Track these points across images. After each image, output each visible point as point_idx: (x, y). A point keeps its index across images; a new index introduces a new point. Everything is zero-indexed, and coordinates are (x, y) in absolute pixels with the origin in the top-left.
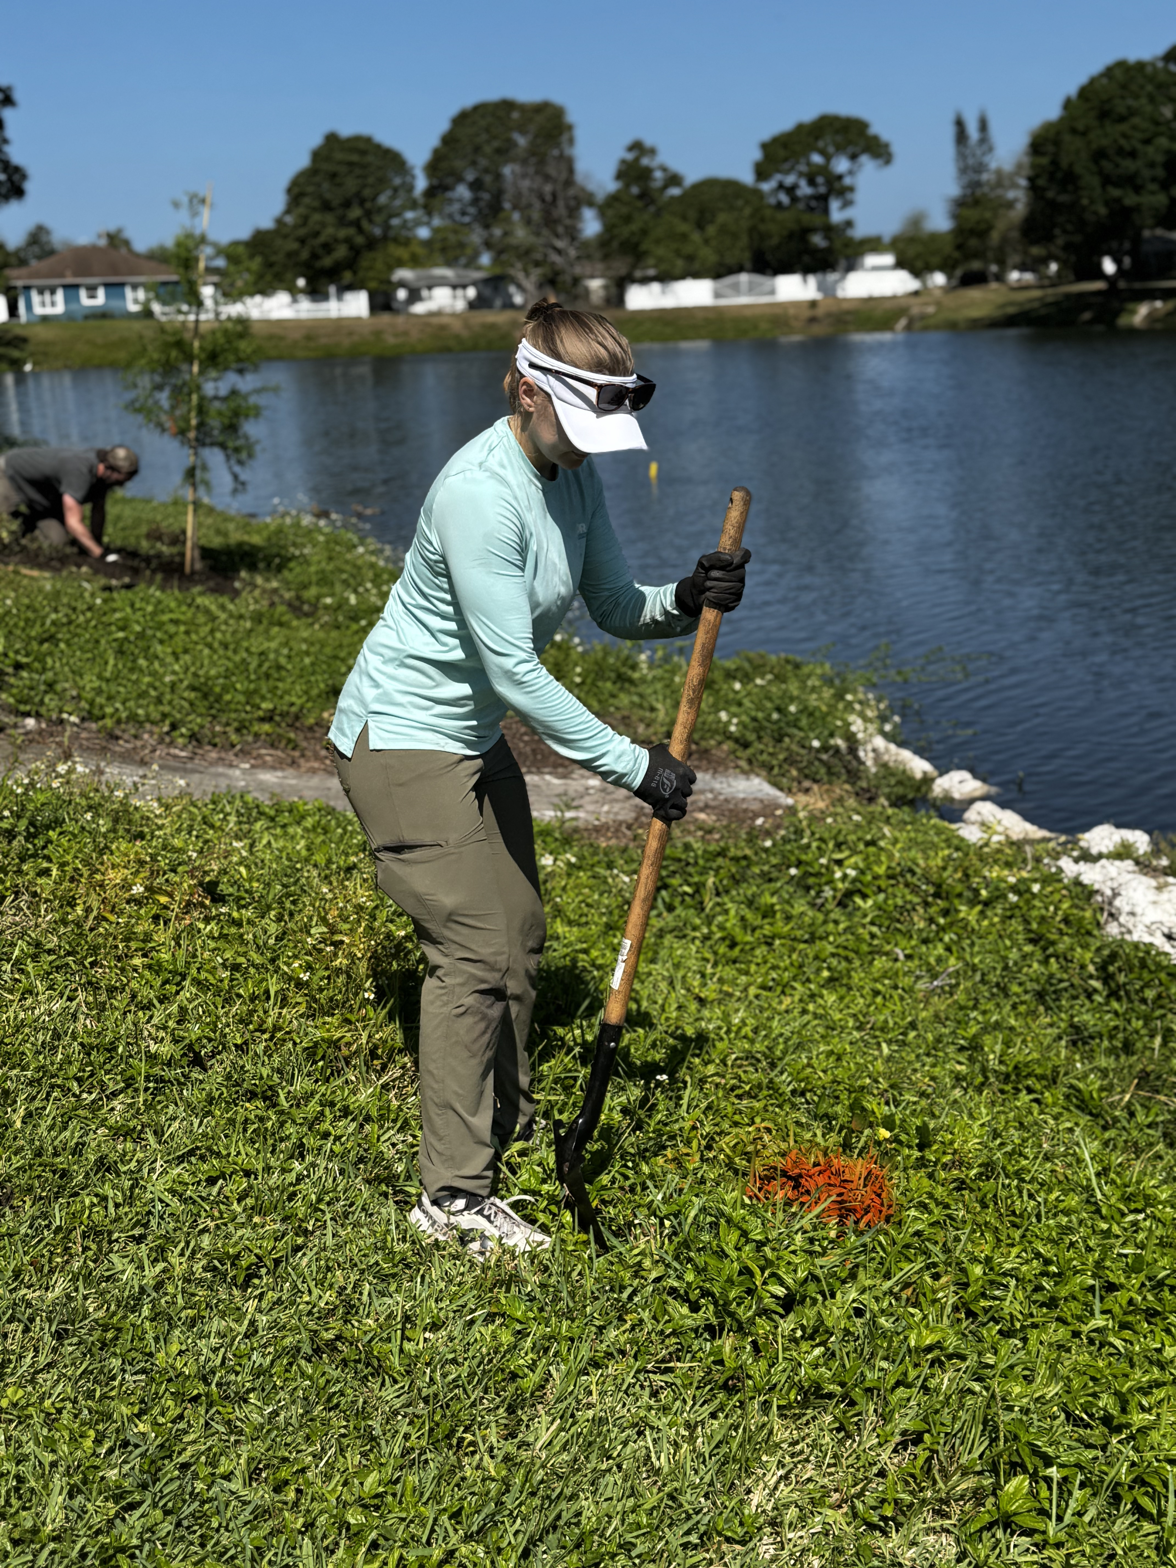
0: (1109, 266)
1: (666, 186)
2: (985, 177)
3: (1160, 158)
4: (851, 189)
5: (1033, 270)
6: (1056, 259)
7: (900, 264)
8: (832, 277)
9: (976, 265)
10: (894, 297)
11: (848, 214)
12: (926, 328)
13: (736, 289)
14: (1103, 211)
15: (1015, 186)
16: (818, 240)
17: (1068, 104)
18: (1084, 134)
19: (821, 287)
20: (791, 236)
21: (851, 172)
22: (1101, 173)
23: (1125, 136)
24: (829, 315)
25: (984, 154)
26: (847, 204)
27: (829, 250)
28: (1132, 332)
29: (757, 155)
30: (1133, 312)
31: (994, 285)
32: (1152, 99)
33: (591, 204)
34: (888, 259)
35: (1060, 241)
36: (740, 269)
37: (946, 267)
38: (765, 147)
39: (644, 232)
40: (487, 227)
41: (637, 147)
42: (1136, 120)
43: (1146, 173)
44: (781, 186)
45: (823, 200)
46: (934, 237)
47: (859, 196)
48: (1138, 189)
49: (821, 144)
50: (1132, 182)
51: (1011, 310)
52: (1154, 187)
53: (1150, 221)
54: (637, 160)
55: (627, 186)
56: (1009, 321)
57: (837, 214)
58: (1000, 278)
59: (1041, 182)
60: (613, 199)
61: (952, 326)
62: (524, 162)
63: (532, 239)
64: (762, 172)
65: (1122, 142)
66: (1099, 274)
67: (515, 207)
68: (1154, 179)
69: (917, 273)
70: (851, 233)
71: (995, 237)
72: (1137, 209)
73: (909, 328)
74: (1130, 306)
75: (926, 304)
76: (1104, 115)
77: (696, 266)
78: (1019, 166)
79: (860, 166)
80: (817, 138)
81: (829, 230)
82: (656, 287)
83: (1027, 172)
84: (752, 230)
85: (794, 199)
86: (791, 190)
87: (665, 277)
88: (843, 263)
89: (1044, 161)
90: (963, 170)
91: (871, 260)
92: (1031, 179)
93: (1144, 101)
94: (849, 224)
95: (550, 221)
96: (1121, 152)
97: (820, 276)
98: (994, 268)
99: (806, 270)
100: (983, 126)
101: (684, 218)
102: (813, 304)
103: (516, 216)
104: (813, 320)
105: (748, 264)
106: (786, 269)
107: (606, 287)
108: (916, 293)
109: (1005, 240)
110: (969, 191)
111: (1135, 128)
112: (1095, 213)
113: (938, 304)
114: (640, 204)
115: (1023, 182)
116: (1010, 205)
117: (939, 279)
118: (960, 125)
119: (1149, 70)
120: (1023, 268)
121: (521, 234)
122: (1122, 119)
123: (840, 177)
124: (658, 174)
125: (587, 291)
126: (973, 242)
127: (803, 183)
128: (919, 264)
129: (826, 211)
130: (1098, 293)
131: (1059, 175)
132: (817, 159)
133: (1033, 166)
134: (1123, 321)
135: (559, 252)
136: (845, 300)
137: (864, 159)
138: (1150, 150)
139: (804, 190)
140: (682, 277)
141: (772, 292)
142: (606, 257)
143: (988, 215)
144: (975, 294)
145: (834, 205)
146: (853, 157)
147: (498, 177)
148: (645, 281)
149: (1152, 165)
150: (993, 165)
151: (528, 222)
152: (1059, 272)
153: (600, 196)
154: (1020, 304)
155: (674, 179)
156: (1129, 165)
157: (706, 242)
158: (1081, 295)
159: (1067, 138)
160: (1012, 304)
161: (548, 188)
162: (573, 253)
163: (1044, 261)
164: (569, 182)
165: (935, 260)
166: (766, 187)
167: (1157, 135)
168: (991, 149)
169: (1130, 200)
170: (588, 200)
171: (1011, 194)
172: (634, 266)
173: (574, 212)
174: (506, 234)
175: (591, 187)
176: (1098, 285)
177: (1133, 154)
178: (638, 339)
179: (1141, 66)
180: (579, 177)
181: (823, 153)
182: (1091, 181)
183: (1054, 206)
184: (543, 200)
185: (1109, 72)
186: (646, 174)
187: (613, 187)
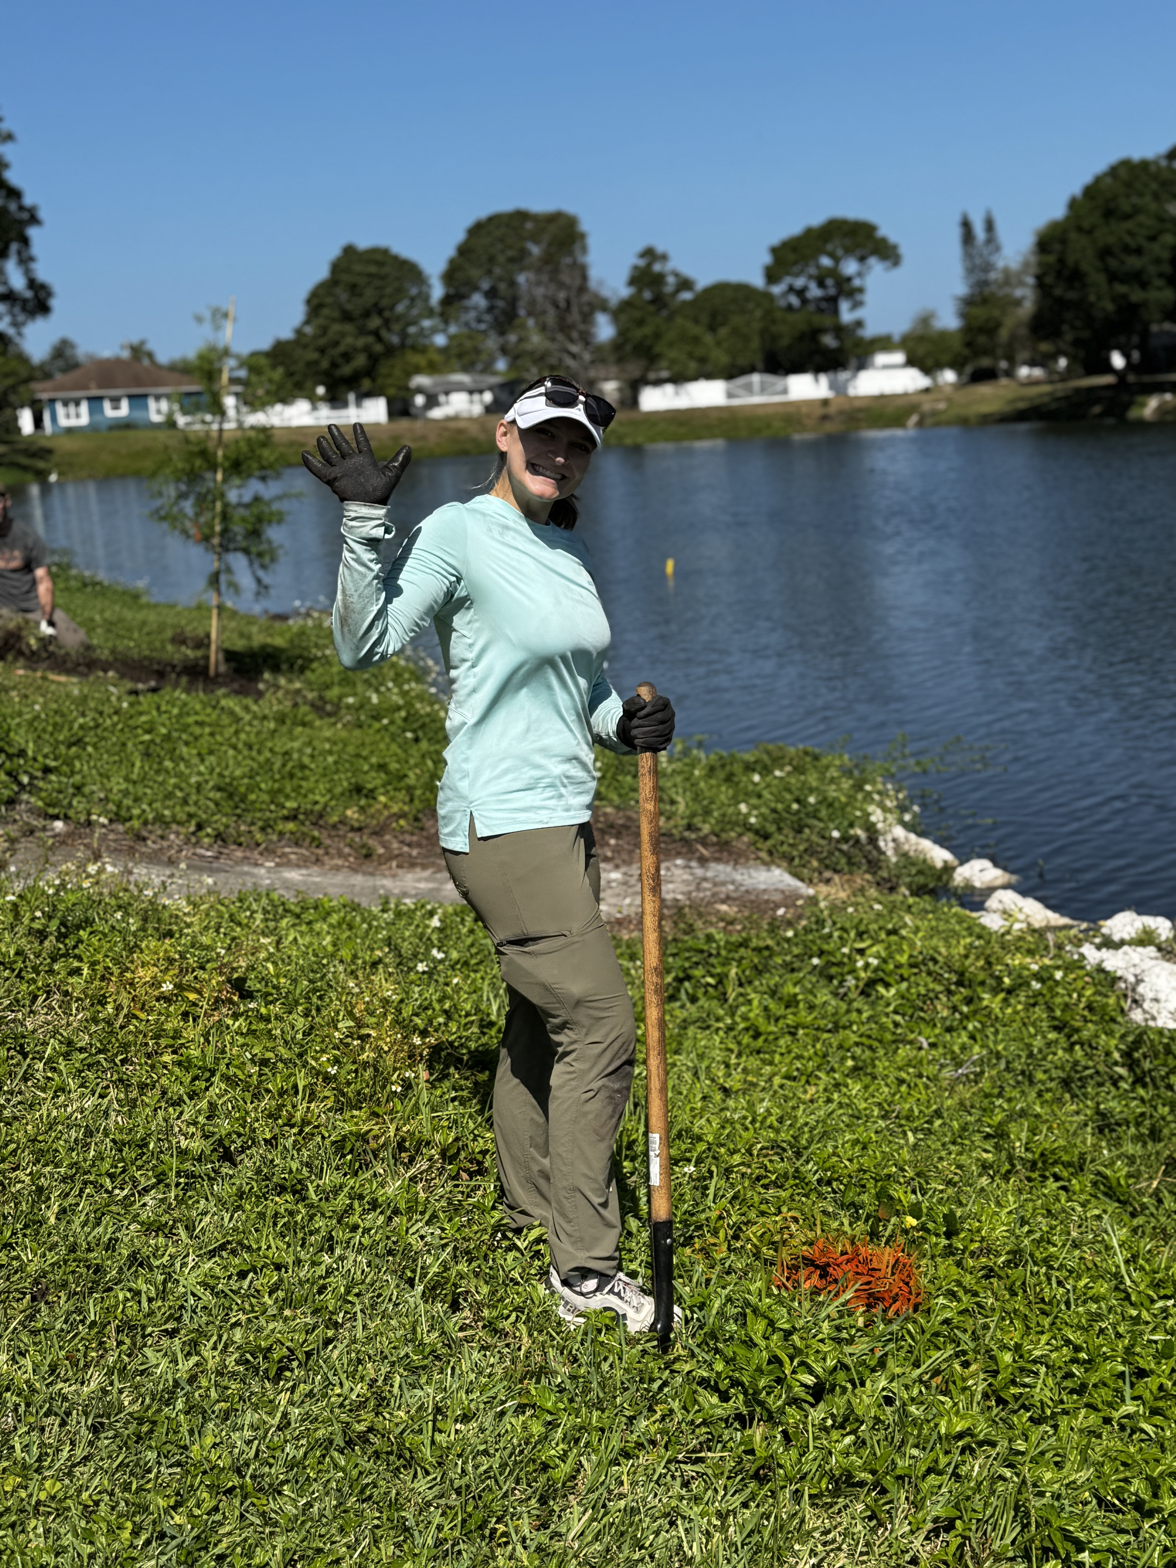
0: (1118, 361)
1: (678, 291)
2: (992, 276)
3: (1166, 255)
4: (861, 290)
5: (1042, 365)
6: (1065, 354)
7: (911, 362)
8: (843, 376)
9: (985, 362)
10: (905, 395)
11: (859, 314)
12: (938, 424)
13: (749, 388)
14: (1110, 307)
15: (1022, 284)
16: (829, 341)
17: (1073, 204)
19: (832, 386)
20: (802, 337)
21: (860, 274)
22: (1107, 270)
23: (1130, 233)
24: (841, 412)
25: (991, 254)
26: (857, 305)
27: (840, 350)
28: (1142, 425)
29: (767, 259)
30: (1143, 405)
31: (1004, 381)
32: (1156, 196)
33: (604, 309)
34: (899, 357)
35: (1069, 337)
36: (752, 370)
37: (956, 365)
38: (775, 251)
39: (657, 336)
40: (502, 333)
41: (649, 254)
42: (1141, 218)
43: (1152, 270)
44: (791, 289)
45: (833, 301)
46: (944, 335)
47: (868, 297)
48: (1144, 285)
49: (829, 247)
50: (1139, 279)
51: (1021, 405)
52: (1159, 282)
53: (1157, 316)
54: (649, 265)
55: (640, 291)
56: (1020, 416)
57: (846, 314)
58: (1010, 374)
59: (1049, 280)
60: (626, 305)
61: (964, 422)
62: (539, 271)
63: (547, 344)
64: (772, 275)
65: (1128, 239)
66: (1108, 368)
67: (530, 314)
68: (1160, 275)
69: (927, 370)
70: (861, 332)
71: (1004, 334)
72: (1144, 304)
73: (920, 424)
74: (1140, 399)
75: (938, 400)
76: (1109, 214)
77: (709, 368)
78: (1026, 265)
79: (870, 268)
80: (826, 242)
81: (840, 330)
82: (669, 388)
83: (1034, 270)
84: (763, 332)
85: (804, 301)
86: (801, 293)
87: (679, 379)
88: (853, 362)
89: (1051, 259)
90: (970, 270)
91: (881, 359)
92: (1039, 278)
93: (1148, 198)
94: (859, 324)
95: (564, 327)
96: (1127, 249)
97: (831, 375)
98: (1003, 365)
99: (818, 369)
100: (990, 226)
101: (696, 321)
102: (825, 402)
103: (531, 322)
104: (825, 418)
105: (760, 365)
106: (798, 368)
107: (620, 390)
108: (927, 390)
109: (1013, 337)
110: (977, 290)
111: (1140, 225)
112: (1103, 309)
113: (949, 400)
114: (652, 308)
115: (1030, 280)
116: (1018, 303)
117: (949, 376)
118: (966, 226)
119: (1153, 168)
120: (1032, 364)
121: (536, 340)
122: (1127, 217)
123: (849, 279)
124: (671, 280)
126: (982, 340)
127: (813, 285)
128: (929, 362)
129: (836, 312)
130: (1108, 387)
131: (1066, 273)
132: (826, 261)
133: (1040, 264)
134: (1133, 413)
135: (574, 356)
136: (857, 398)
137: (873, 261)
138: (1156, 246)
139: (815, 291)
140: (695, 378)
141: (785, 391)
142: (620, 360)
143: (996, 313)
144: (985, 390)
145: (844, 306)
146: (862, 259)
147: (513, 284)
148: (658, 382)
149: (1158, 261)
150: (1001, 264)
151: (543, 328)
152: (1069, 367)
153: (614, 302)
154: (1031, 399)
155: (685, 284)
156: (1134, 262)
157: (718, 344)
158: (1091, 389)
159: (1073, 235)
160: (1022, 399)
161: (562, 295)
162: (587, 357)
163: (1054, 357)
164: (583, 288)
165: (945, 358)
166: (777, 290)
167: (1161, 232)
168: (998, 249)
169: (1136, 295)
170: (602, 305)
171: (1019, 293)
172: (647, 369)
173: (587, 318)
174: (521, 340)
176: (1108, 379)
177: (1139, 251)
178: (653, 439)
179: (1144, 165)
180: (593, 284)
181: (832, 255)
182: (1098, 278)
183: (1061, 303)
184: (557, 307)
185: (1114, 171)
186: (658, 279)
187: (625, 292)
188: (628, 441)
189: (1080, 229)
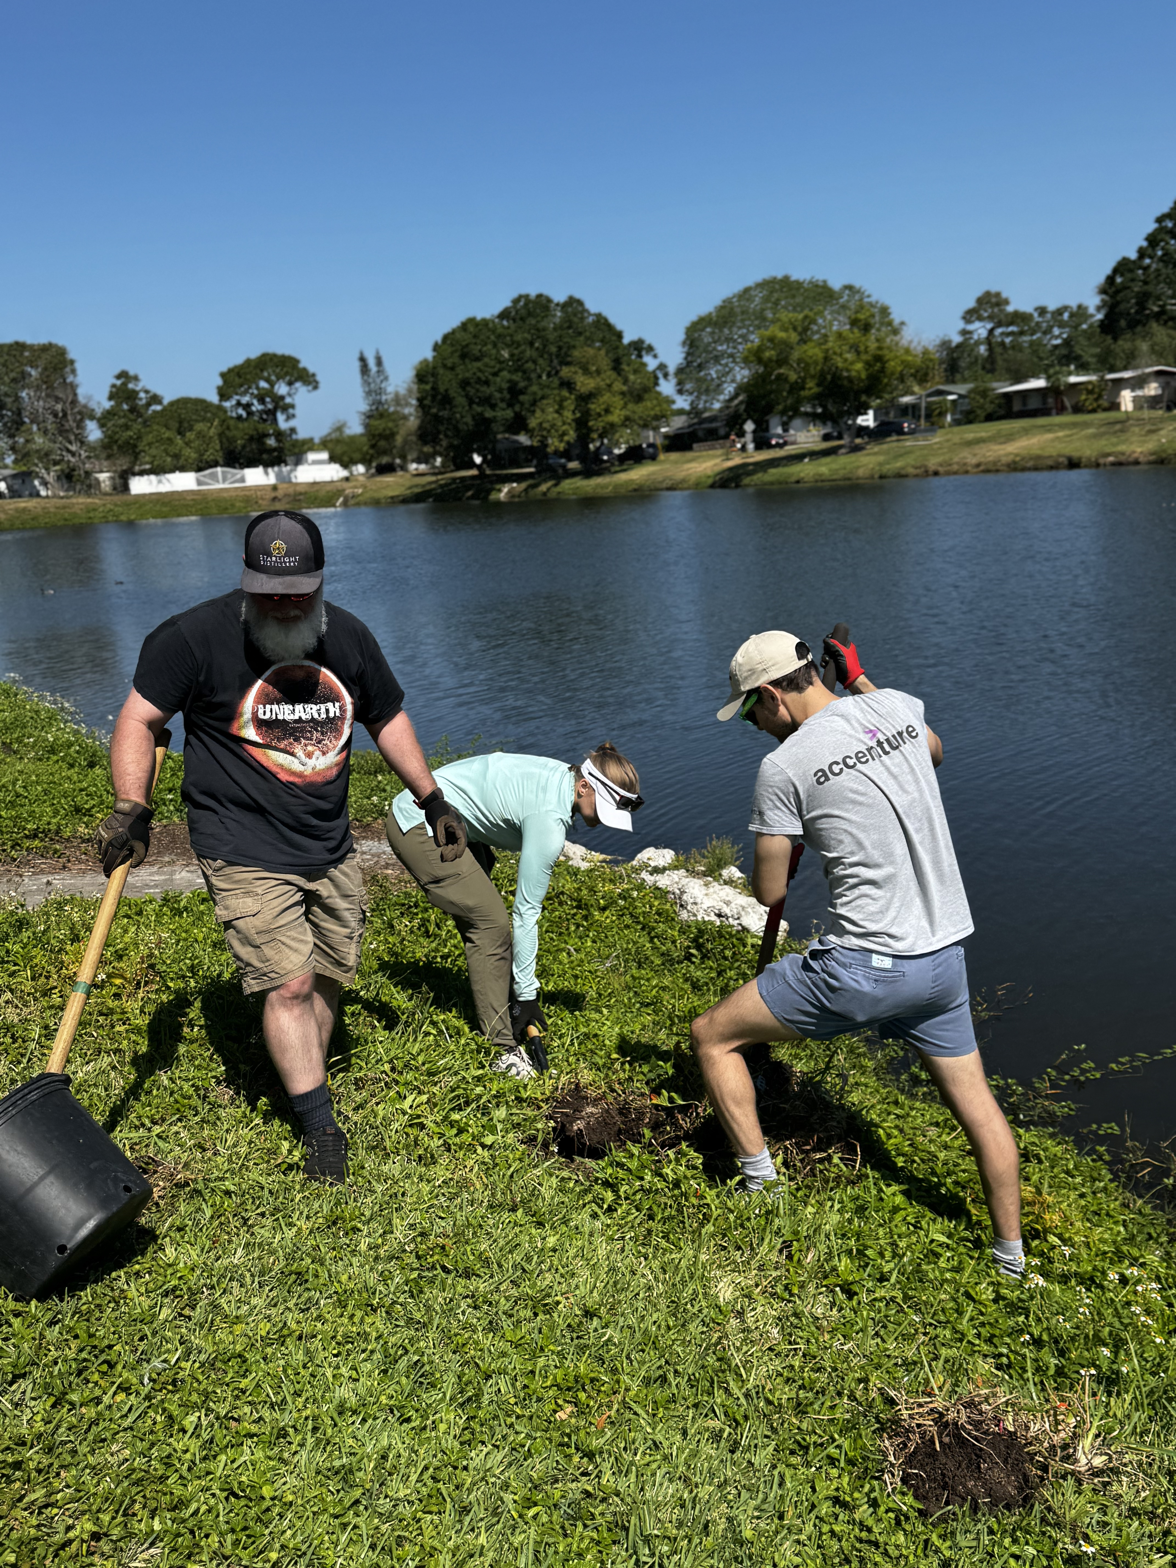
1: (148, 405)
2: (384, 398)
3: (505, 386)
4: (292, 406)
5: (426, 462)
6: (441, 455)
7: (333, 459)
8: (285, 469)
9: (385, 460)
10: (332, 482)
11: (292, 423)
12: (358, 504)
13: (214, 477)
14: (469, 419)
15: (408, 404)
16: (271, 442)
17: (436, 347)
18: (452, 369)
19: (279, 476)
20: (251, 439)
21: (289, 395)
22: (467, 396)
23: (480, 370)
24: (286, 495)
25: (382, 382)
26: (290, 417)
27: (280, 450)
28: (498, 504)
29: (219, 382)
30: (500, 491)
31: (400, 473)
32: (495, 345)
33: (92, 417)
34: (324, 456)
35: (444, 443)
36: (216, 464)
37: (366, 461)
38: (223, 375)
39: (139, 438)
40: (11, 436)
41: (123, 375)
42: (486, 360)
43: (497, 395)
44: (239, 404)
45: (272, 413)
46: (353, 439)
47: (298, 411)
48: (493, 407)
49: (266, 374)
50: (487, 401)
51: (417, 490)
52: (503, 405)
53: (501, 429)
54: (124, 384)
55: (118, 404)
56: (418, 498)
57: (283, 423)
58: (403, 468)
59: (427, 402)
60: (109, 414)
61: (376, 503)
62: (38, 388)
63: (49, 445)
64: (223, 394)
65: (479, 374)
67: (32, 422)
68: (502, 400)
69: (345, 466)
70: (294, 437)
71: (399, 440)
72: (493, 420)
73: (345, 504)
74: (498, 487)
75: (355, 487)
76: (464, 356)
77: (182, 462)
78: (410, 391)
79: (297, 389)
80: (262, 371)
81: (279, 435)
82: (153, 477)
83: (416, 394)
84: (221, 435)
85: (250, 414)
86: (247, 406)
87: (158, 470)
88: (290, 459)
89: (428, 387)
90: (369, 393)
91: (311, 456)
92: (420, 400)
93: (490, 347)
94: (293, 430)
95: (62, 431)
96: (479, 381)
97: (276, 469)
98: (398, 461)
99: (267, 464)
100: (379, 362)
101: (168, 428)
102: (274, 488)
103: (35, 428)
104: (274, 499)
105: (221, 461)
106: (251, 463)
107: (112, 478)
108: (347, 479)
109: (405, 442)
110: (374, 407)
111: (486, 365)
112: (466, 424)
113: (364, 487)
114: (132, 417)
115: (414, 402)
116: (405, 418)
117: (361, 469)
118: (362, 359)
119: (491, 325)
120: (419, 461)
121: (40, 440)
122: (477, 359)
123: (282, 398)
124: (142, 395)
125: (98, 481)
126: (382, 443)
127: (255, 402)
128: (346, 459)
129: (275, 421)
130: (473, 477)
131: (439, 397)
132: (263, 384)
133: (420, 391)
134: (493, 496)
135: (73, 454)
136: (297, 484)
137: (298, 385)
138: (498, 379)
139: (257, 407)
140: (172, 471)
141: (243, 480)
142: (109, 457)
143: (390, 425)
144: (388, 479)
145: (281, 417)
146: (290, 384)
147: (17, 399)
148: (142, 473)
149: (500, 390)
150: (390, 389)
151: (46, 432)
152: (443, 463)
153: (99, 412)
154: (423, 486)
155: (155, 399)
156: (486, 390)
157: (187, 444)
158: (463, 479)
159: (441, 371)
160: (416, 486)
161: (59, 407)
162: (84, 454)
163: (433, 456)
164: (74, 402)
165: (357, 456)
166: (227, 404)
167: (500, 370)
168: (386, 378)
169: (489, 414)
170: (87, 414)
171: (407, 411)
172: (134, 463)
173: (80, 425)
174: (27, 441)
175: (93, 405)
176: (474, 472)
177: (487, 383)
178: (143, 516)
179: (485, 322)
180: (81, 399)
181: (267, 380)
182: (460, 400)
183: (437, 419)
184: (56, 415)
185: (464, 326)
186: (132, 396)
187: (108, 405)
188: (123, 518)
189: (445, 366)
